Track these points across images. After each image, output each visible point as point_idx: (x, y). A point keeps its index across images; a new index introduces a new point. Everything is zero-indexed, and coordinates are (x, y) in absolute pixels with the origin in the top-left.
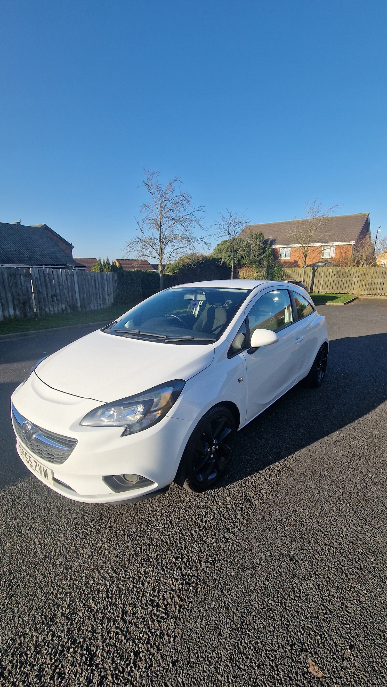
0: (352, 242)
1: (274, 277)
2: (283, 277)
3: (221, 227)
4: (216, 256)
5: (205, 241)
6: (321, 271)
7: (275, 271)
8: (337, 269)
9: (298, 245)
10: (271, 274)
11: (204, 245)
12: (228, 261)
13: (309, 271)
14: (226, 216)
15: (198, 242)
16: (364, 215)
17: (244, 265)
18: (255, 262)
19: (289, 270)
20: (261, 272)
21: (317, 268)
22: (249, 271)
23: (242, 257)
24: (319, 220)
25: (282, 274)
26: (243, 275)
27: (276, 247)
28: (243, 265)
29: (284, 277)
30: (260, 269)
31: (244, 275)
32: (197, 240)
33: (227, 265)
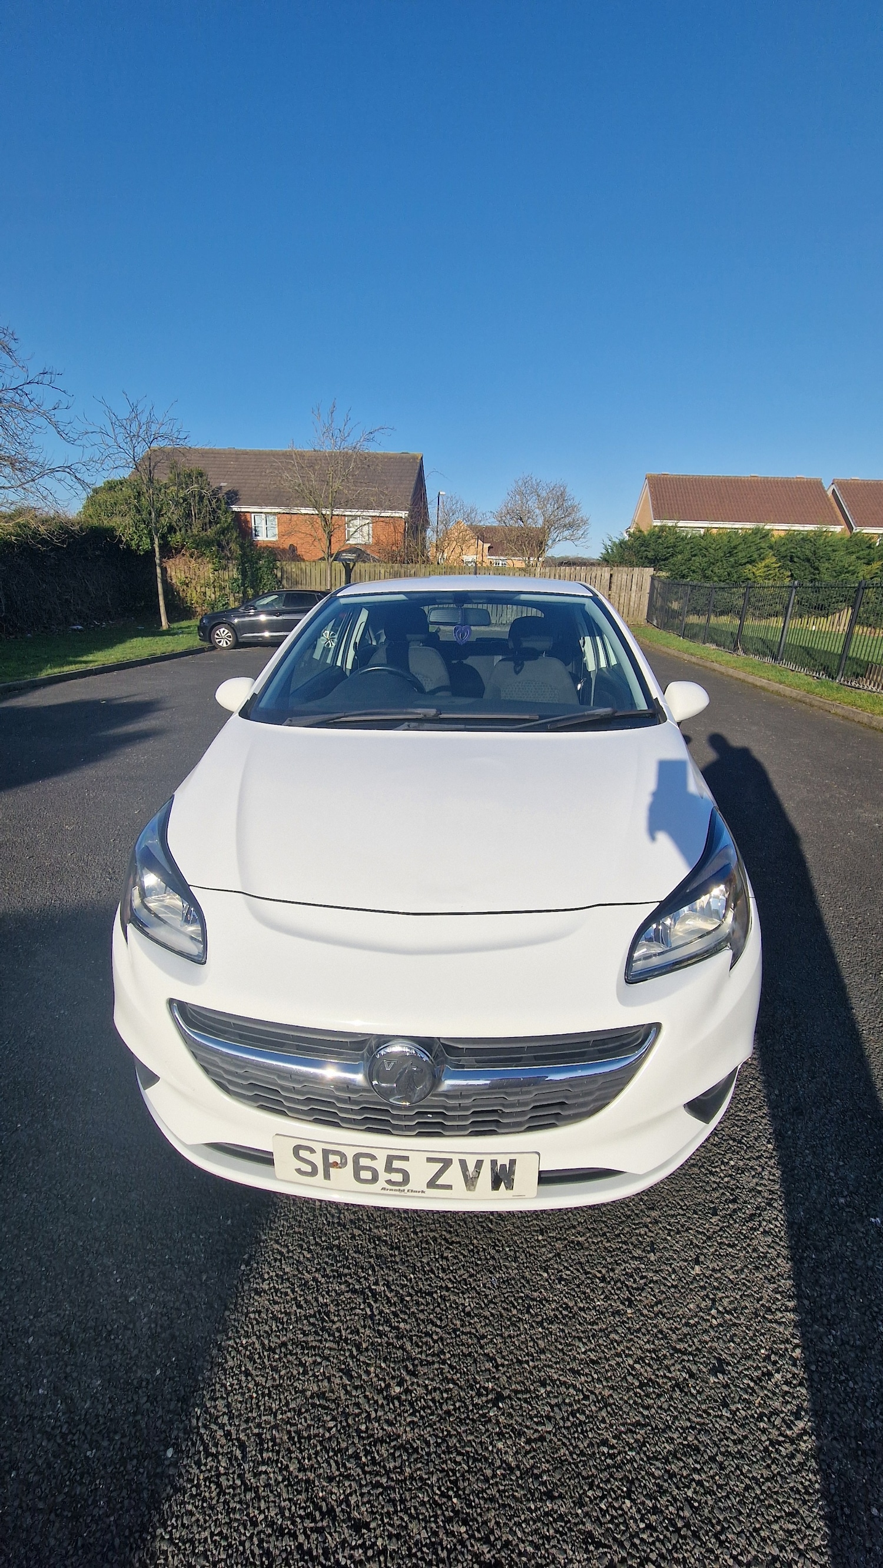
0: (404, 512)
1: (261, 582)
2: (281, 582)
3: (111, 442)
4: (95, 522)
5: (77, 475)
6: (363, 570)
7: (260, 568)
8: (392, 567)
9: (310, 511)
10: (252, 574)
11: (78, 486)
12: (136, 537)
13: (338, 569)
14: (124, 413)
15: (58, 475)
16: (414, 458)
17: (178, 551)
18: (208, 543)
19: (293, 566)
20: (225, 568)
21: (354, 565)
22: (193, 564)
23: (171, 529)
24: (347, 458)
25: (279, 575)
26: (179, 575)
27: (243, 510)
28: (176, 549)
29: (284, 582)
30: (224, 562)
31: (183, 576)
32: (53, 470)
33: (134, 547)
